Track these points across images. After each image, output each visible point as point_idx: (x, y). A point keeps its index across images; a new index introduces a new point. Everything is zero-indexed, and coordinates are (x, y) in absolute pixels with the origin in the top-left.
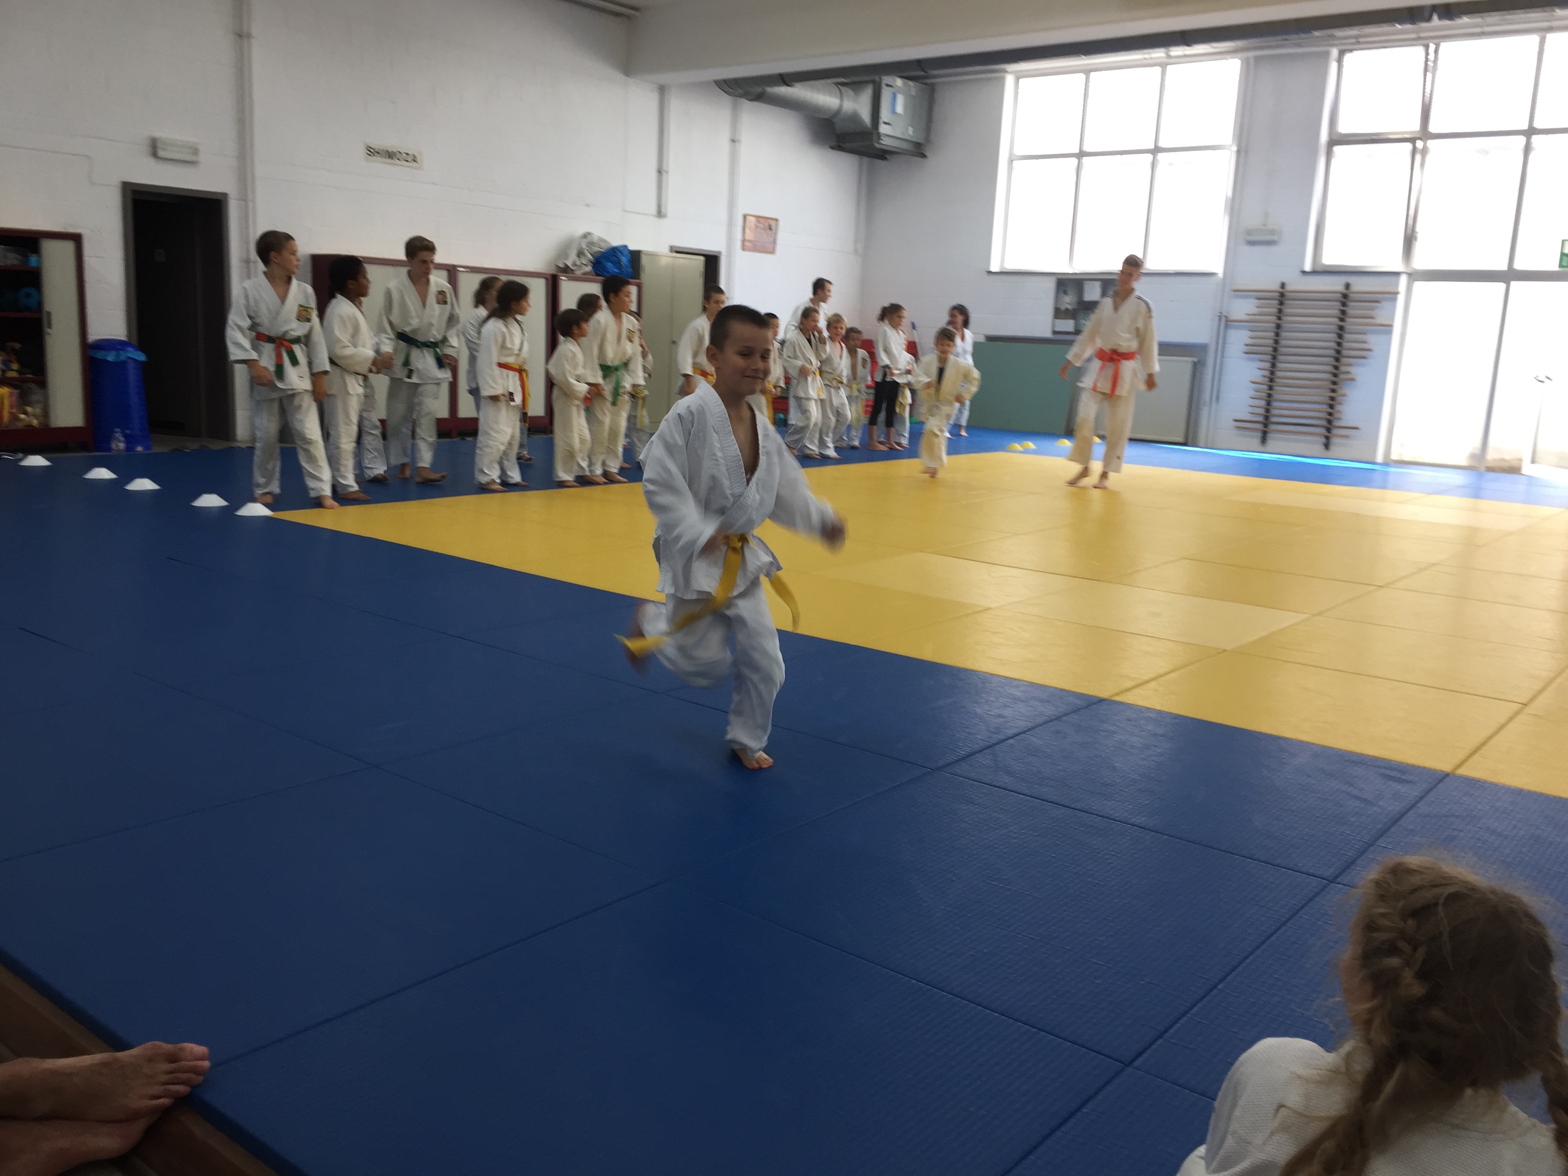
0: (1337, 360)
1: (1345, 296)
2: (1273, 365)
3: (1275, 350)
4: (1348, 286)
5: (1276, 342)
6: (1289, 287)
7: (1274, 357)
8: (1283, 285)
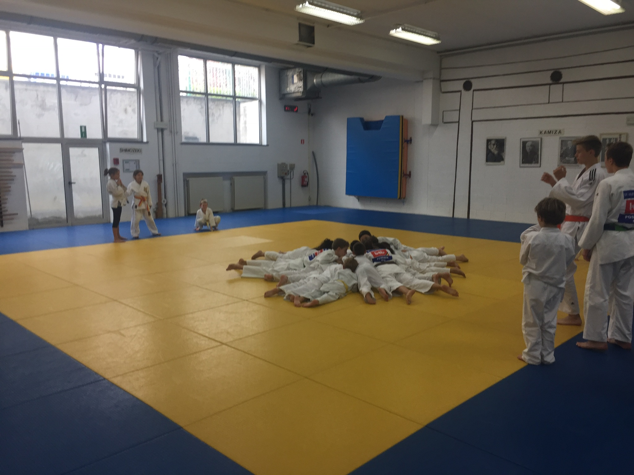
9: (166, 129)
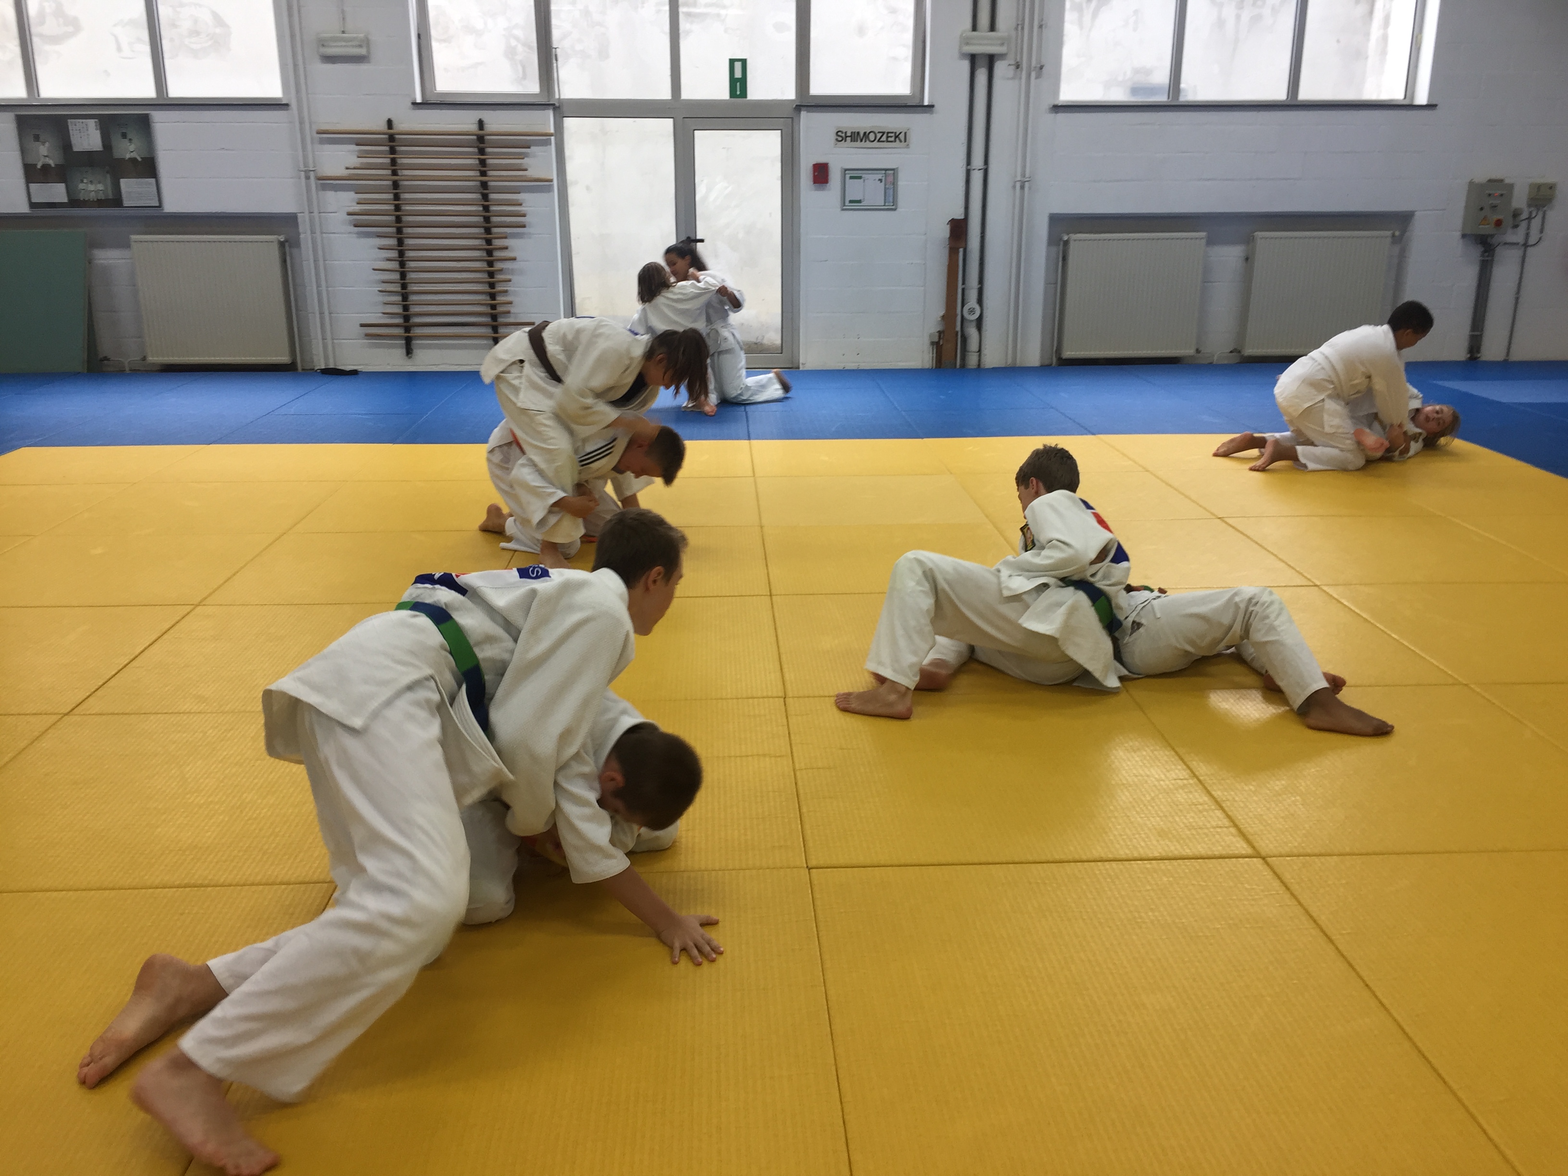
0: (488, 231)
1: (481, 139)
2: (400, 242)
3: (398, 219)
4: (481, 124)
5: (398, 208)
6: (399, 126)
7: (399, 231)
8: (390, 123)
9: (1002, 56)
